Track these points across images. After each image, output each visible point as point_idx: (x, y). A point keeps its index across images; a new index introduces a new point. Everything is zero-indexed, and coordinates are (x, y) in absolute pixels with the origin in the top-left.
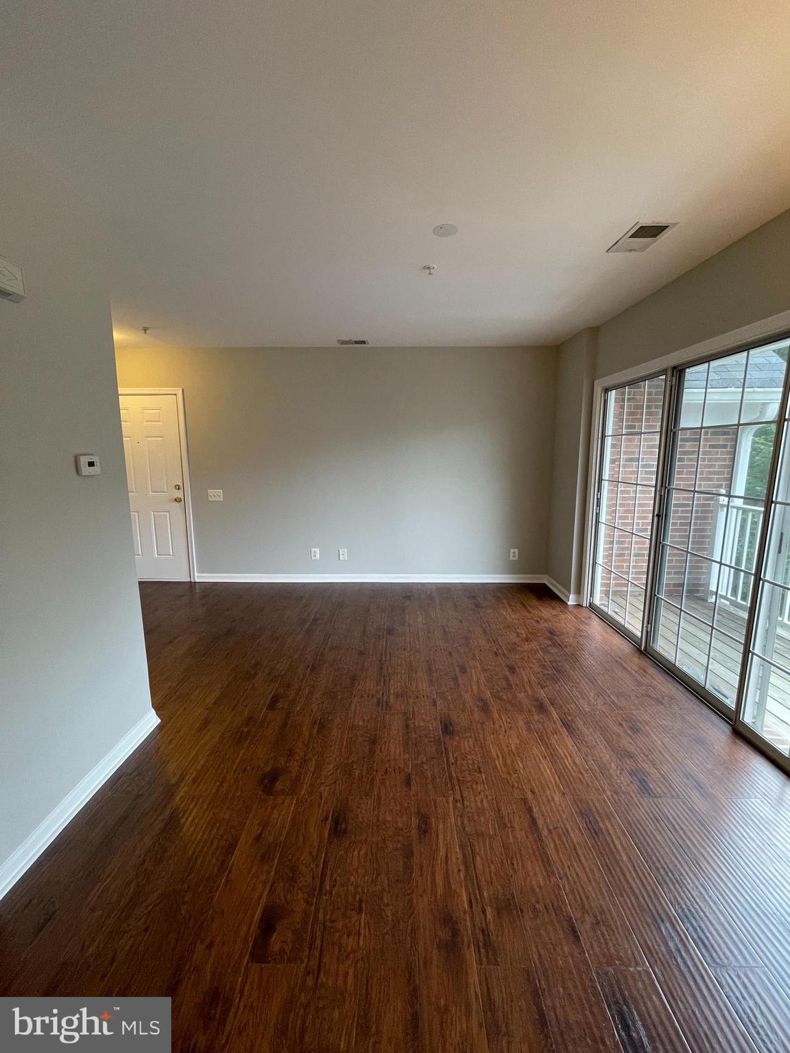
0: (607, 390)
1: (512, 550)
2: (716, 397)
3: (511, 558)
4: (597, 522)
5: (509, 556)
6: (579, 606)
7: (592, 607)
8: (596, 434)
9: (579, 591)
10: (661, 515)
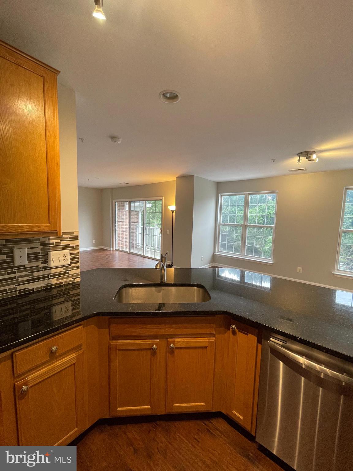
0: (115, 202)
1: (94, 240)
2: (136, 205)
3: (93, 243)
4: (116, 230)
5: (93, 242)
6: (113, 250)
7: (116, 250)
8: (114, 211)
9: (113, 247)
10: (129, 227)
